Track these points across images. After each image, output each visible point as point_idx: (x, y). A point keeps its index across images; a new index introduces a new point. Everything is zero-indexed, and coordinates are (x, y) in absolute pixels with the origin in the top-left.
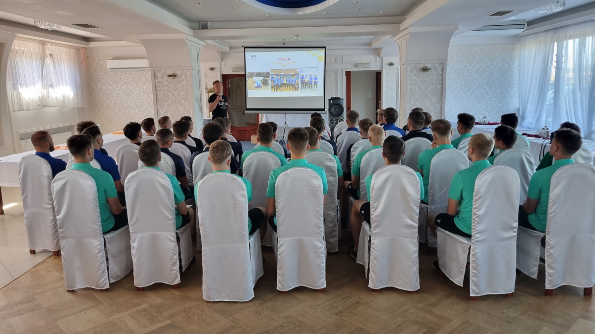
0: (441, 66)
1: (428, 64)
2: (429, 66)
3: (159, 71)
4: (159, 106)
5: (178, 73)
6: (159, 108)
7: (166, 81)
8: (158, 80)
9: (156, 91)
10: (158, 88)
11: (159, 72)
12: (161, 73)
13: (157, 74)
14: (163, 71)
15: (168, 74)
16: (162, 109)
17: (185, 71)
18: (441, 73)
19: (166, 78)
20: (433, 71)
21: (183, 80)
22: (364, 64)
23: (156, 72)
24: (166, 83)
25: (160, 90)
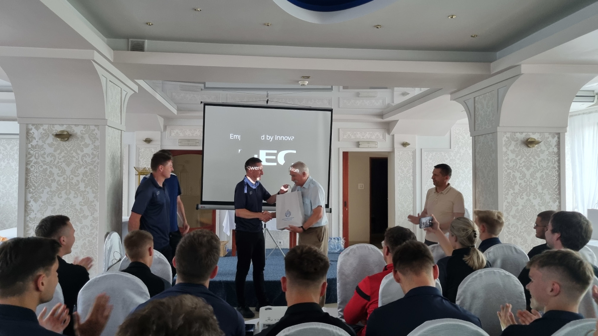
0: (556, 139)
1: (534, 133)
2: (536, 137)
3: (37, 126)
4: (30, 195)
5: (77, 130)
6: (29, 199)
7: (51, 145)
8: (34, 143)
9: (27, 164)
10: (33, 159)
11: (37, 129)
12: (41, 130)
13: (33, 131)
14: (46, 127)
15: (55, 132)
16: (36, 201)
17: (92, 127)
18: (556, 150)
19: (51, 139)
20: (542, 146)
21: (87, 146)
22: (368, 142)
23: (30, 127)
24: (49, 150)
25: (35, 163)
